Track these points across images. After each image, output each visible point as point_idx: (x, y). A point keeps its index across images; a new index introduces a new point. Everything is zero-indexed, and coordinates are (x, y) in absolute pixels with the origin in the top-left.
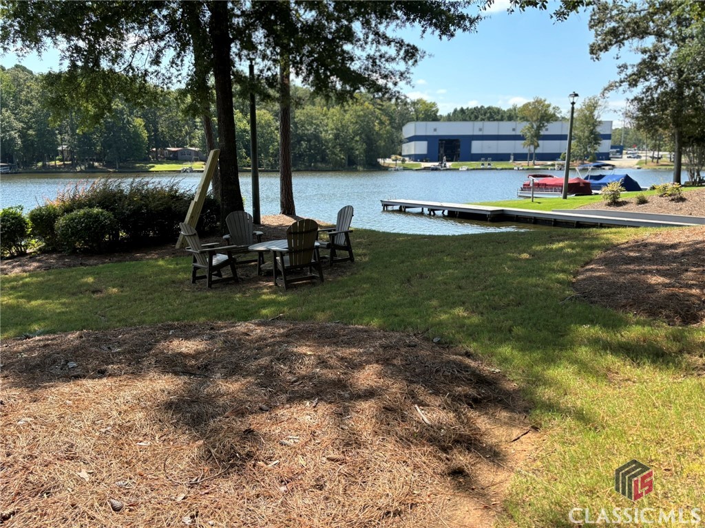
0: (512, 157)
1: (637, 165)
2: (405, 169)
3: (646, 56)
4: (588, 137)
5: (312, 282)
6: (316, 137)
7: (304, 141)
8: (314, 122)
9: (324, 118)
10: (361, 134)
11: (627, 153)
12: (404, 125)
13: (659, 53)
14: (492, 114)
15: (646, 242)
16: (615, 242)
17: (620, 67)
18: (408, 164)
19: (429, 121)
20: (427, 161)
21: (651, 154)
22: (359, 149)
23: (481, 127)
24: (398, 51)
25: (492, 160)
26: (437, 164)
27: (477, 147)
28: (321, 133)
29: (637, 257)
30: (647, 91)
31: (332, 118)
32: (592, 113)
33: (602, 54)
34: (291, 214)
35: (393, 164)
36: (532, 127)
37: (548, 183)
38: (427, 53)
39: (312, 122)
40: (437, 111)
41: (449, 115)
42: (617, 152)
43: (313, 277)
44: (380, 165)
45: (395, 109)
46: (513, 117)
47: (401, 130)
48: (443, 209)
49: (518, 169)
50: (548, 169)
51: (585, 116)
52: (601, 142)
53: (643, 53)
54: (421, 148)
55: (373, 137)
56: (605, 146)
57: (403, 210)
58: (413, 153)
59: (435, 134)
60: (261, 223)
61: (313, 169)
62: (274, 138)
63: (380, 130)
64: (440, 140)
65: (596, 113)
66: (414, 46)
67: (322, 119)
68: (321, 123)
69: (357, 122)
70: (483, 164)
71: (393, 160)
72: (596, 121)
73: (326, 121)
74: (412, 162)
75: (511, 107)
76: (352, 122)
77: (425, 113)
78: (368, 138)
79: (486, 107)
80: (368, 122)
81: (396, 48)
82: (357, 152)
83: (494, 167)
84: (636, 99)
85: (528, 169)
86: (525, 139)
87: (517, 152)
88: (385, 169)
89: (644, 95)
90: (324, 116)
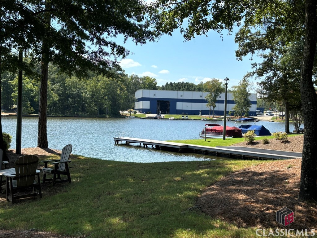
0: (200, 113)
1: (271, 119)
2: (136, 117)
3: (266, 60)
4: (243, 102)
5: (34, 198)
6: (79, 96)
7: (71, 98)
8: (78, 86)
9: (85, 84)
10: (108, 95)
11: (266, 112)
12: (136, 91)
13: (273, 58)
14: (188, 87)
15: (250, 170)
16: (234, 170)
17: (253, 65)
18: (138, 115)
19: (151, 89)
20: (149, 113)
21: (278, 113)
22: (107, 104)
23: (182, 94)
24: (113, 50)
25: (189, 114)
26: (156, 115)
27: (180, 106)
28: (83, 94)
29: (240, 181)
30: (268, 79)
31: (90, 85)
32: (245, 88)
33: (243, 57)
34: (45, 147)
35: (128, 114)
36: (212, 95)
37: (217, 129)
38: (130, 52)
39: (77, 87)
40: (156, 84)
41: (163, 86)
42: (260, 111)
43: (35, 195)
44: (121, 114)
45: (130, 81)
46: (201, 89)
47: (134, 94)
48: (153, 144)
49: (204, 120)
50: (221, 120)
51: (241, 90)
52: (251, 105)
53: (264, 57)
54: (146, 105)
55: (116, 97)
56: (253, 108)
57: (128, 144)
58: (141, 108)
59: (155, 97)
60: (22, 153)
61: (76, 115)
62: (50, 96)
63: (121, 93)
64: (157, 101)
65: (247, 89)
66: (122, 47)
67: (83, 85)
68: (82, 87)
69: (106, 88)
70: (183, 116)
71: (129, 112)
72: (247, 93)
73: (86, 86)
74: (140, 114)
75: (200, 83)
76: (102, 88)
77: (149, 85)
78: (113, 97)
79: (185, 83)
80: (113, 88)
81: (111, 48)
82: (106, 106)
83: (190, 118)
84: (262, 83)
85: (210, 120)
86: (208, 102)
87: (203, 109)
88: (124, 117)
89: (266, 81)
90: (84, 83)
